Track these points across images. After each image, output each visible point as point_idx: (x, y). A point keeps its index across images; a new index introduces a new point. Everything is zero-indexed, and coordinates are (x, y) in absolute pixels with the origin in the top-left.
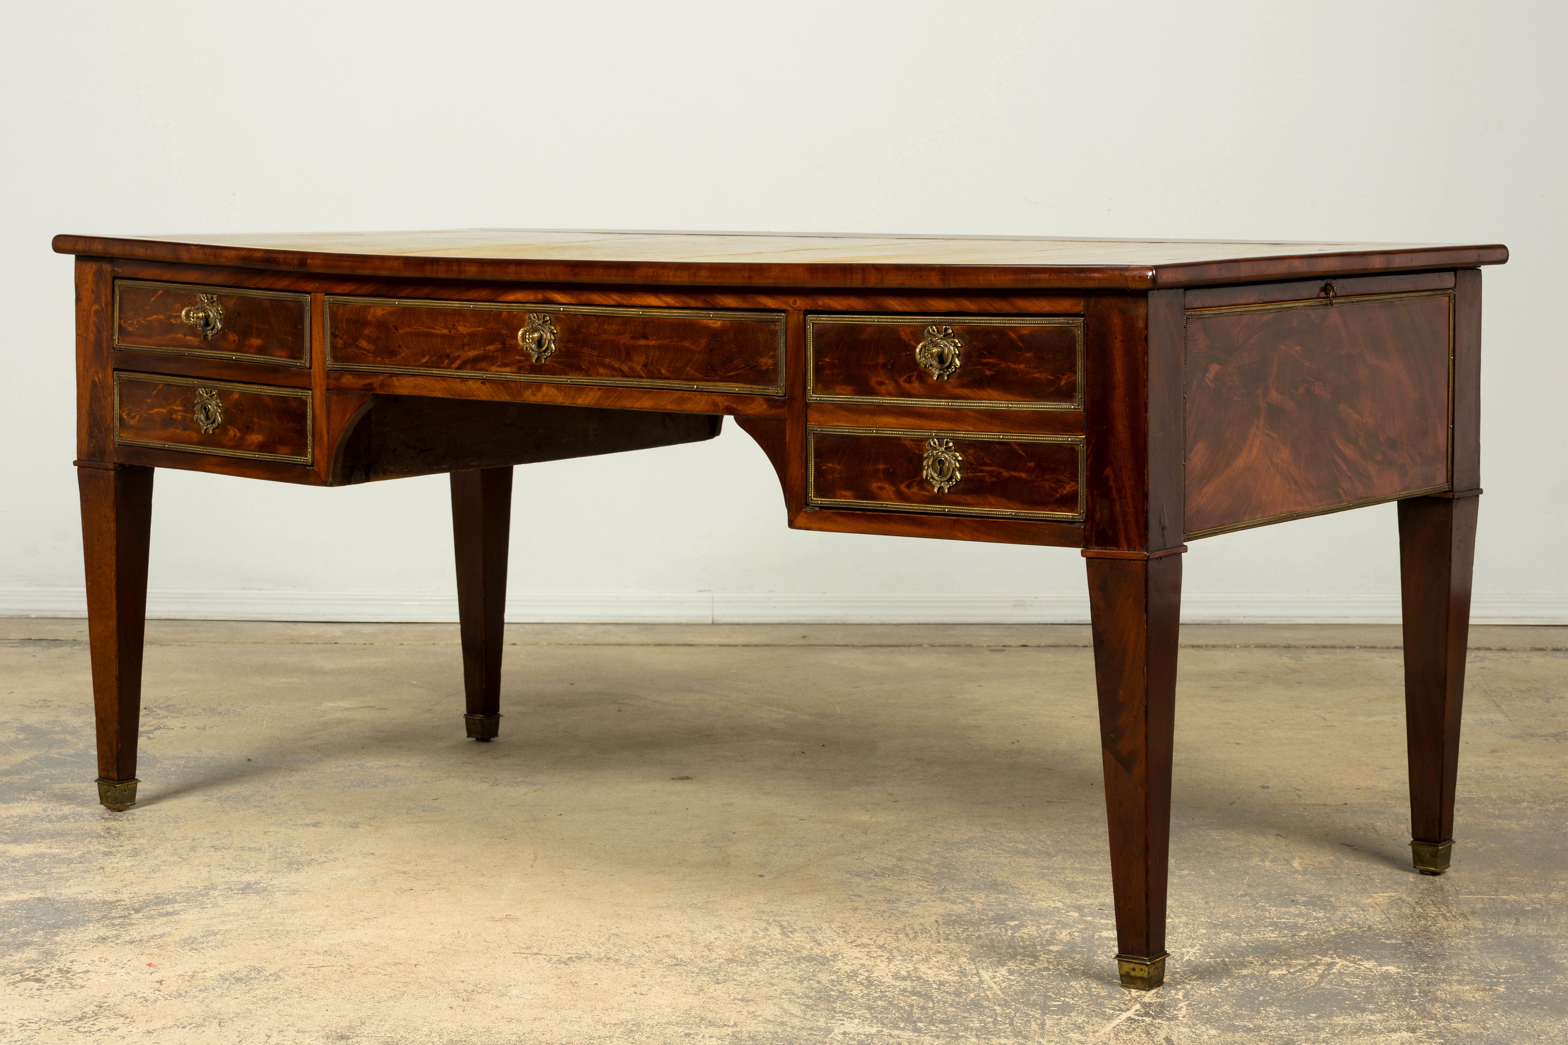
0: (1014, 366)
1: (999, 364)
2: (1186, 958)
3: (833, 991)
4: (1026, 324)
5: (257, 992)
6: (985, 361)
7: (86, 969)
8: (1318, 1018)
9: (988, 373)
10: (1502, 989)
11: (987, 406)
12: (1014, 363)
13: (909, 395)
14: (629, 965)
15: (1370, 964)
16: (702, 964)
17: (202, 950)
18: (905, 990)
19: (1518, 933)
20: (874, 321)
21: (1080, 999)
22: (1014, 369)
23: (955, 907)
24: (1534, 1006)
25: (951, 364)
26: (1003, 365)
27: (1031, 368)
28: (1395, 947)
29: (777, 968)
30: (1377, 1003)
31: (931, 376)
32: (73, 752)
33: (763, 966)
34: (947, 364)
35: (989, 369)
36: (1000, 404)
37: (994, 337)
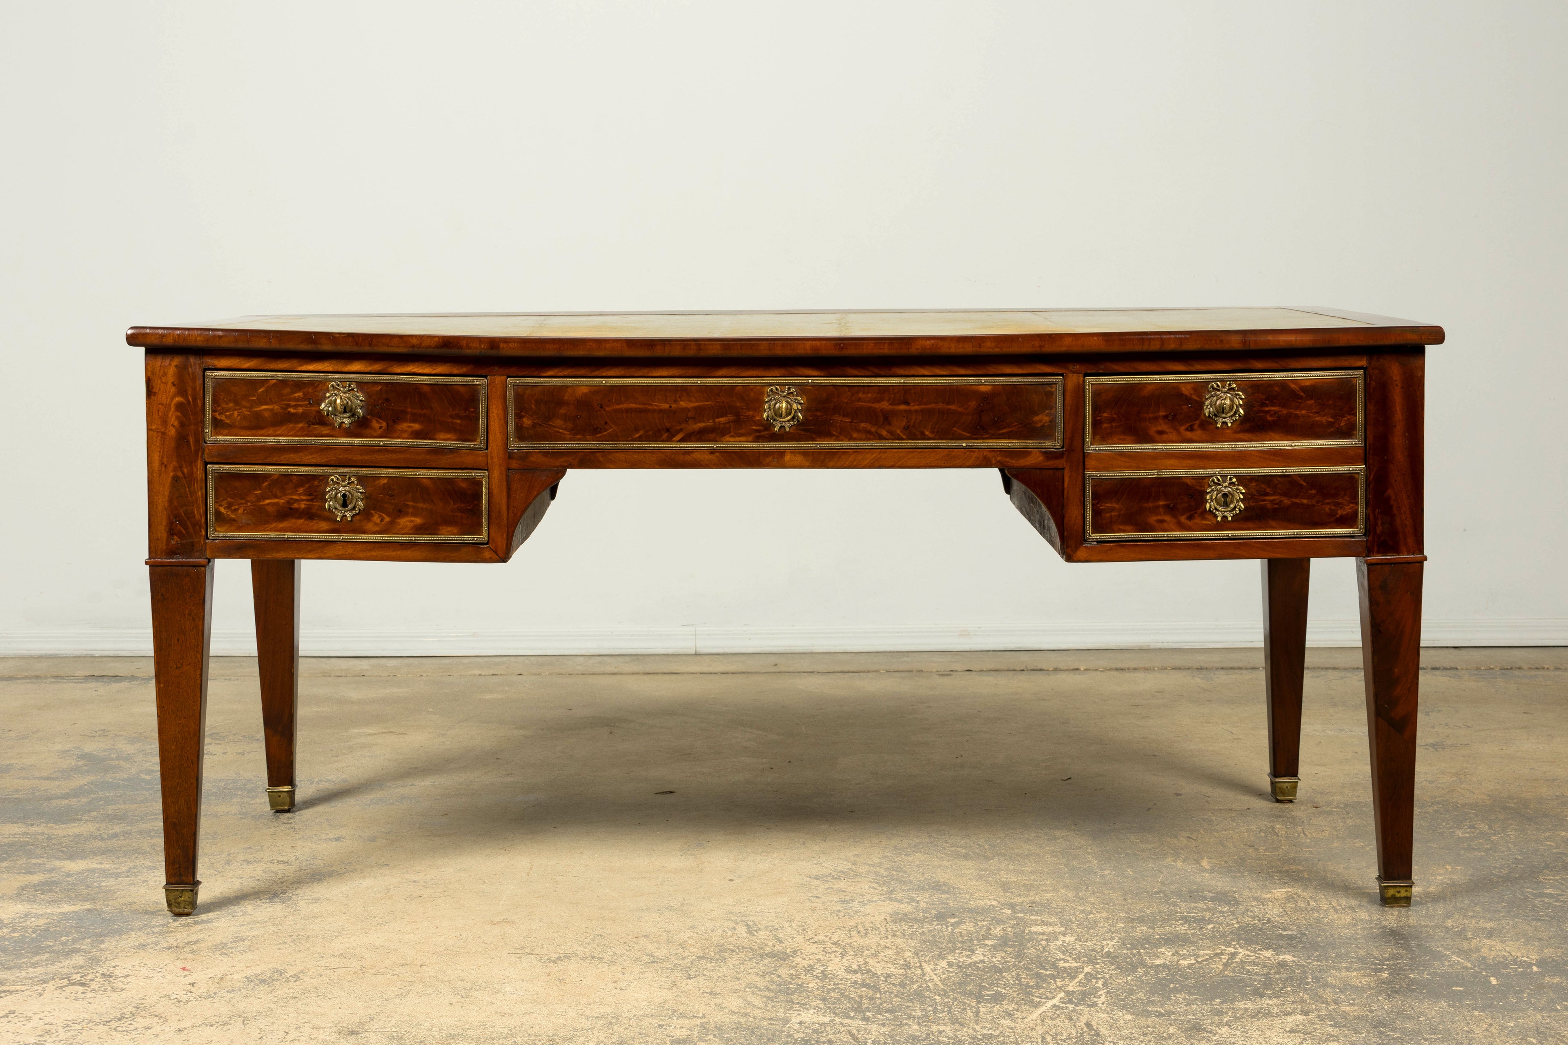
2: (1106, 950)
3: (792, 984)
5: (279, 992)
7: (126, 973)
8: (1222, 1003)
10: (1385, 975)
14: (611, 963)
15: (1269, 953)
16: (676, 961)
17: (231, 955)
18: (856, 982)
19: (1400, 923)
21: (1011, 988)
23: (902, 906)
24: (1413, 991)
28: (1290, 938)
29: (743, 964)
30: (1274, 989)
32: (125, 776)
33: (730, 963)
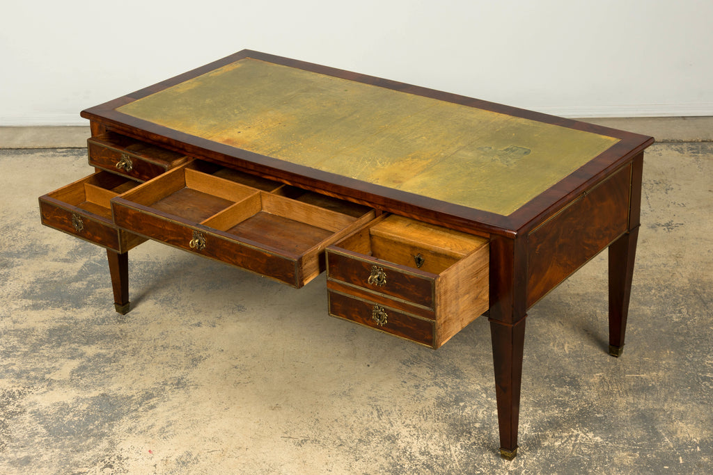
2: (525, 432)
5: (191, 473)
7: (127, 456)
10: (638, 455)
14: (324, 446)
15: (591, 435)
16: (350, 444)
17: (168, 438)
28: (600, 420)
32: (99, 258)
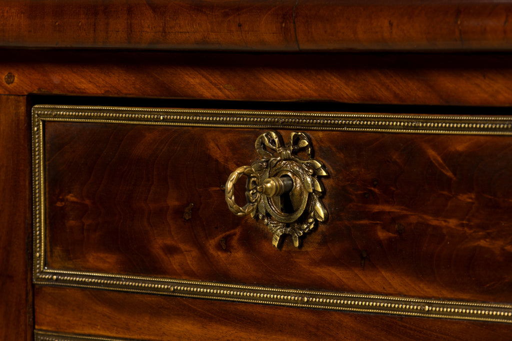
0: (435, 222)
1: (406, 216)
4: (461, 129)
6: (377, 208)
9: (382, 235)
11: (380, 308)
12: (437, 214)
13: (225, 277)
20: (158, 120)
22: (436, 228)
25: (306, 215)
26: (414, 219)
27: (470, 227)
31: (268, 237)
34: (299, 214)
35: (384, 227)
36: (406, 303)
37: (395, 157)
